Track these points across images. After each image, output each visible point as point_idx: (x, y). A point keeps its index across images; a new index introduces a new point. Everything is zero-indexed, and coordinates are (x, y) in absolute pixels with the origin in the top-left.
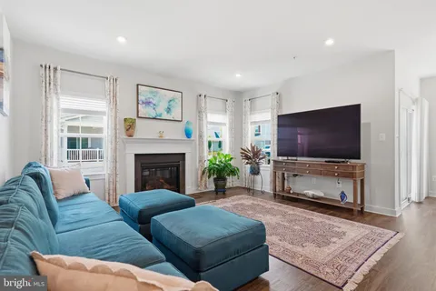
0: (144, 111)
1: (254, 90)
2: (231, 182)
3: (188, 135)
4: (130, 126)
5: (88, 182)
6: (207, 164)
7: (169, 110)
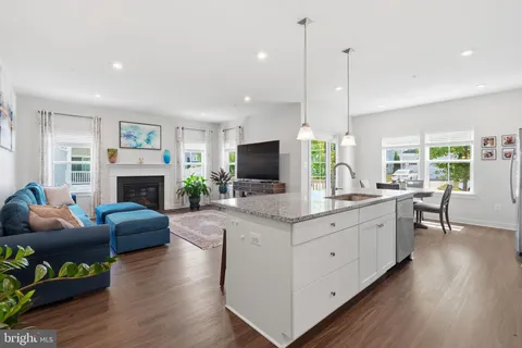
0: (125, 142)
1: (227, 123)
2: (203, 200)
3: (167, 160)
4: (112, 155)
5: (74, 198)
6: (184, 185)
7: (148, 141)
